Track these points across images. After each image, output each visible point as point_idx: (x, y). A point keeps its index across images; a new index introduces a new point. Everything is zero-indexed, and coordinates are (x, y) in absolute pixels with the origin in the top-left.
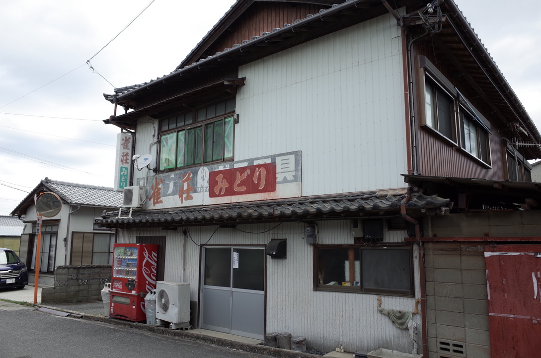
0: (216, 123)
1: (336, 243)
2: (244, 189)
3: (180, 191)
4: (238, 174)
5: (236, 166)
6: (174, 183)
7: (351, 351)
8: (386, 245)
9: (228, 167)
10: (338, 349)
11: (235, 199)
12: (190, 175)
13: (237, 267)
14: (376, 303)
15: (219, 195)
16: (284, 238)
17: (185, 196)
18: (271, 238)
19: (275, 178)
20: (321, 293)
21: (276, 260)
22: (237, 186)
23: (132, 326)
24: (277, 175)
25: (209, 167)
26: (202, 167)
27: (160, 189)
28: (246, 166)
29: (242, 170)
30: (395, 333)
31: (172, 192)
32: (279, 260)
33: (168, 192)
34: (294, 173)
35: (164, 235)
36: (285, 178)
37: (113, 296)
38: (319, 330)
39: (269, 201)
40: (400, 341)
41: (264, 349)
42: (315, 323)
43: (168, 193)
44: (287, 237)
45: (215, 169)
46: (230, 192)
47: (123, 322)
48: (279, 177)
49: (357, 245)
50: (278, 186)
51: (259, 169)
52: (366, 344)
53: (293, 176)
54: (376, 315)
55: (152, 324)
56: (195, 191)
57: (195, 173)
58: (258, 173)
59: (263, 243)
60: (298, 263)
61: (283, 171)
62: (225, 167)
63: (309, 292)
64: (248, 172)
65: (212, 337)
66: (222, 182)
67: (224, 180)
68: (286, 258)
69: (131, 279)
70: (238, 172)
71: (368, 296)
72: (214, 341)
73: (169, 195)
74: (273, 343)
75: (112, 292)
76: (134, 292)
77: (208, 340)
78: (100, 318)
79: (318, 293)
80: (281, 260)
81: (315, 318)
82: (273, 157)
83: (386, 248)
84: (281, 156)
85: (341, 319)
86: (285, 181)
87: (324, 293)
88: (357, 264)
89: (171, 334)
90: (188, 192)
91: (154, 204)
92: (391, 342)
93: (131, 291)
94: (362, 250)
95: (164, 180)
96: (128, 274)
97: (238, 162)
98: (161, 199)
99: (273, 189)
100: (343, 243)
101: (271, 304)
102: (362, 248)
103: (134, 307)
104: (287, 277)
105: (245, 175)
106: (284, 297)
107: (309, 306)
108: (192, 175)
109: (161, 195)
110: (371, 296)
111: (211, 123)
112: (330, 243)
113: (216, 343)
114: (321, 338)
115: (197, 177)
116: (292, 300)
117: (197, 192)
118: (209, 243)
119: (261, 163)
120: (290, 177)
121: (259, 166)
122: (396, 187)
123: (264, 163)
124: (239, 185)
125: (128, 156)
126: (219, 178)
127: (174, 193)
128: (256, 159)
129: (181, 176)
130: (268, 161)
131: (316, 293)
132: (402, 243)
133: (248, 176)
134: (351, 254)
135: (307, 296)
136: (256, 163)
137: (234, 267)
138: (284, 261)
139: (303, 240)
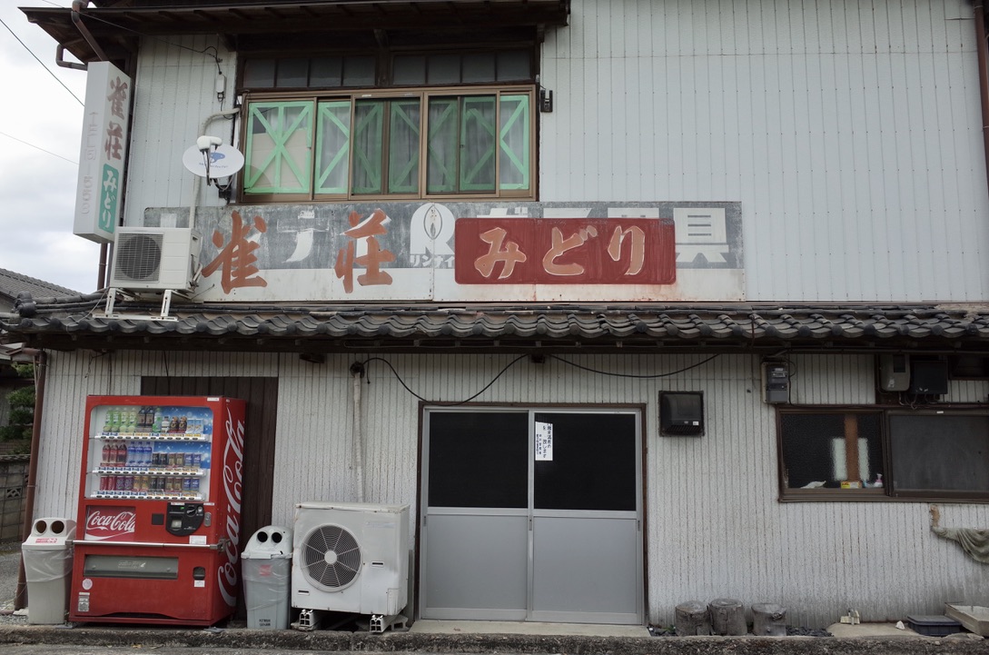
0: (466, 100)
1: (832, 402)
2: (578, 270)
3: (339, 259)
4: (556, 233)
5: (549, 214)
6: (316, 234)
7: (872, 618)
8: (943, 406)
9: (522, 212)
10: (844, 619)
11: (545, 293)
12: (379, 217)
13: (549, 457)
14: (927, 517)
15: (494, 280)
16: (696, 389)
17: (358, 272)
18: (659, 388)
19: (673, 255)
20: (798, 506)
21: (675, 440)
22: (554, 262)
23: (195, 643)
24: (678, 249)
25: (454, 206)
26: (429, 205)
27: (254, 245)
28: (586, 217)
29: (571, 226)
30: (970, 573)
31: (305, 260)
32: (682, 440)
33: (288, 256)
34: (726, 249)
35: (267, 373)
36: (700, 256)
37: (86, 556)
38: (795, 584)
39: (669, 305)
40: (979, 587)
41: (719, 643)
42: (785, 571)
43: (288, 260)
44: (703, 388)
45: (479, 213)
46: (529, 273)
47: (148, 632)
48: (684, 254)
49: (881, 406)
50: (679, 272)
51: (623, 230)
52: (906, 601)
53: (724, 255)
54: (926, 543)
55: (272, 627)
56: (402, 263)
57: (404, 217)
58: (622, 238)
59: (636, 401)
60: (734, 445)
61: (694, 239)
62: (511, 211)
63: (767, 506)
64: (592, 232)
65: (544, 636)
66: (503, 248)
67: (509, 245)
68: (704, 435)
69: (183, 500)
70: (555, 230)
71: (908, 506)
72: (556, 645)
73: (295, 266)
74: (706, 626)
75: (78, 545)
76: (198, 541)
77: (530, 644)
78: (22, 633)
79: (791, 506)
80: (690, 440)
81: (785, 560)
82: (666, 207)
83: (942, 412)
84: (687, 207)
85: (847, 558)
86: (700, 263)
87: (806, 506)
88: (863, 444)
89: (381, 647)
90: (372, 262)
91: (227, 286)
92: (961, 591)
93: (184, 535)
94: (889, 416)
95: (272, 224)
96: (164, 487)
97: (555, 205)
98: (261, 273)
99: (669, 279)
100: (847, 402)
101: (661, 539)
102: (889, 412)
103: (199, 584)
104: (705, 477)
105: (580, 239)
106: (699, 521)
107: (769, 535)
108: (387, 220)
109: (257, 264)
110: (917, 506)
111: (454, 97)
112: (817, 402)
113: (562, 649)
114: (800, 601)
115: (408, 227)
116: (722, 525)
117: (409, 266)
118: (479, 399)
119: (629, 217)
120: (713, 255)
121: (626, 223)
122: (964, 300)
123: (638, 217)
124: (559, 261)
125: (121, 137)
126: (493, 238)
127: (315, 262)
128: (614, 204)
129: (345, 218)
130: (653, 214)
131: (783, 507)
132: (979, 403)
133: (591, 241)
134: (851, 426)
135: (760, 516)
136: (613, 213)
137: (539, 458)
138: (697, 441)
139: (748, 394)
